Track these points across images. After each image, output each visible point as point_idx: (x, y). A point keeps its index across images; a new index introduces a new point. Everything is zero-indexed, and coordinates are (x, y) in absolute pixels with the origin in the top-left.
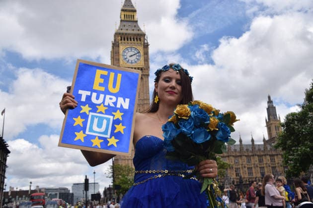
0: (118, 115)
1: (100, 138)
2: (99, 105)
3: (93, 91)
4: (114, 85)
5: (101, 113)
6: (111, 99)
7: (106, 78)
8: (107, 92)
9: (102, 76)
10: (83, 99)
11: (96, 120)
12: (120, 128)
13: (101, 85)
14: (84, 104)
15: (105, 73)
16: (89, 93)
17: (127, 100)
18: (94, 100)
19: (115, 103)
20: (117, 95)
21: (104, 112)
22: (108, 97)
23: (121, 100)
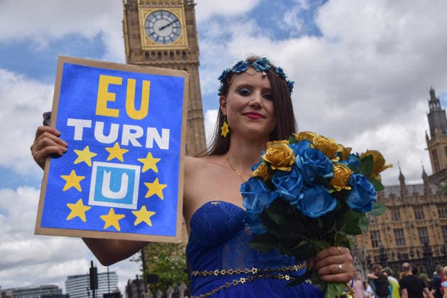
0: (150, 163)
1: (118, 211)
2: (112, 145)
3: (95, 118)
4: (138, 105)
5: (115, 161)
6: (133, 132)
7: (119, 90)
8: (124, 119)
9: (112, 88)
10: (78, 136)
11: (107, 177)
12: (156, 188)
13: (110, 105)
14: (81, 146)
15: (118, 81)
16: (88, 123)
17: (166, 132)
18: (99, 136)
19: (142, 140)
20: (144, 124)
21: (122, 159)
22: (127, 128)
23: (152, 132)
